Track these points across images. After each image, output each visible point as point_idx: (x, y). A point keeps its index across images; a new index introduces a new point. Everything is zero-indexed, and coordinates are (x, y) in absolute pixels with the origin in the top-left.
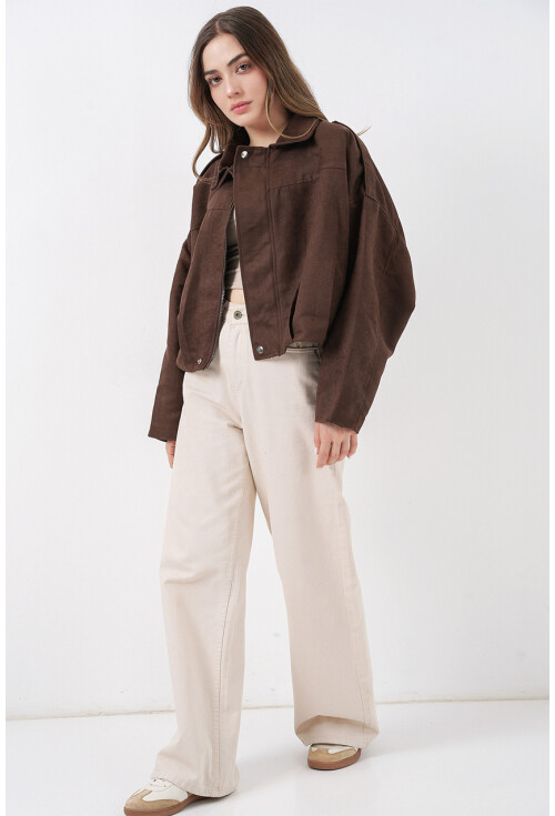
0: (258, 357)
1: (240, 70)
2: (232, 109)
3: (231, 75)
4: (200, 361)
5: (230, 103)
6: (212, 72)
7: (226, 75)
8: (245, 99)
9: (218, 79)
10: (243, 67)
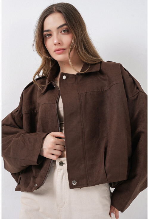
0: (71, 187)
1: (63, 32)
2: (55, 51)
3: (58, 34)
4: (36, 185)
5: (55, 48)
6: (48, 31)
7: (55, 34)
8: (63, 47)
9: (50, 35)
10: (64, 31)
